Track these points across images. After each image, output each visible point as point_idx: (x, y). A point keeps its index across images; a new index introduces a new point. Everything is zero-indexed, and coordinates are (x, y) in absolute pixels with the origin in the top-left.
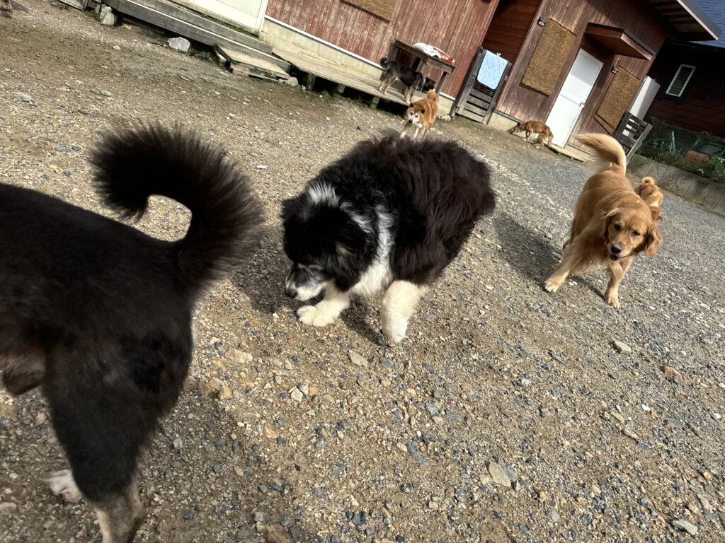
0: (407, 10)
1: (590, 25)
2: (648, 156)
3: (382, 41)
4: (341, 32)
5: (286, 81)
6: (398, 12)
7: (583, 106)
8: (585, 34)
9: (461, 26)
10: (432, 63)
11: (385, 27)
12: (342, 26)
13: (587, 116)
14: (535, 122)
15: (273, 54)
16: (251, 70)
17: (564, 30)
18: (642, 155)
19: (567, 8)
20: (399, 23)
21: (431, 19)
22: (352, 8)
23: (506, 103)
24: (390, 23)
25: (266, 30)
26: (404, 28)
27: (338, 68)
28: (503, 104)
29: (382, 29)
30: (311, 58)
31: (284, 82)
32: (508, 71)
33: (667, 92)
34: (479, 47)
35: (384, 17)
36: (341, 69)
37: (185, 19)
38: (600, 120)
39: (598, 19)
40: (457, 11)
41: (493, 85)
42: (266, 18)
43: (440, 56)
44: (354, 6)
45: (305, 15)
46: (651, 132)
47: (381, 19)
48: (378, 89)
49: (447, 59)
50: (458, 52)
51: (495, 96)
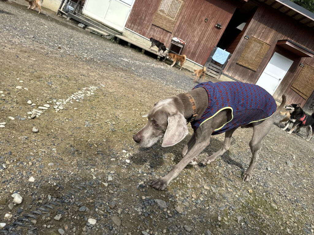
0: (180, 29)
1: (279, 41)
7: (281, 80)
8: (277, 45)
9: (206, 37)
12: (153, 33)
13: (285, 87)
17: (261, 42)
21: (191, 34)
24: (172, 34)
29: (169, 35)
32: (229, 57)
34: (215, 46)
35: (170, 31)
38: (295, 90)
41: (222, 62)
42: (125, 28)
43: (180, 42)
44: (158, 27)
49: (183, 43)
50: (205, 48)
51: (223, 67)
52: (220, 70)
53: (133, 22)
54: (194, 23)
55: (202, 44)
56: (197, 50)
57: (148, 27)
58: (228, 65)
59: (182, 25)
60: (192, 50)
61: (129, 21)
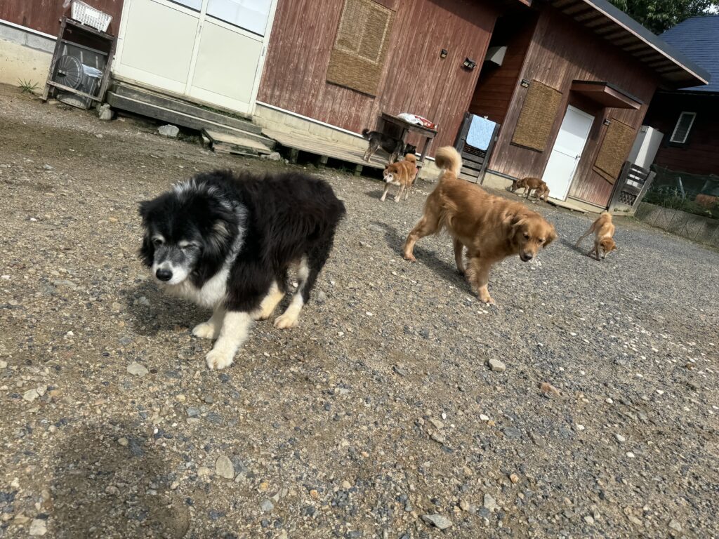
0: (392, 85)
1: (574, 82)
2: (654, 203)
3: (370, 115)
4: (329, 110)
5: (268, 156)
6: (383, 87)
7: (579, 159)
8: (570, 91)
9: (446, 95)
10: (413, 130)
11: (371, 102)
12: (330, 105)
13: (585, 169)
14: (530, 179)
15: (262, 134)
16: (233, 148)
17: (548, 89)
18: (649, 202)
19: (549, 69)
20: (385, 97)
21: (416, 91)
22: (338, 88)
23: (498, 162)
24: (376, 99)
25: (258, 114)
26: (389, 102)
27: (328, 143)
28: (496, 164)
29: (369, 104)
30: (303, 136)
31: (266, 158)
32: (497, 132)
33: (671, 140)
34: (466, 112)
35: (369, 92)
36: (332, 144)
37: (178, 109)
38: (599, 171)
39: (583, 76)
40: (440, 81)
41: (484, 146)
42: (257, 104)
43: (422, 124)
44: (341, 86)
45: (294, 98)
46: (655, 179)
47: (367, 95)
48: (362, 158)
49: (429, 125)
50: (445, 119)
51: (487, 157)
52: (481, 164)
53: (275, 82)
54: (419, 64)
55: (439, 112)
57: (317, 90)
58: (497, 151)
59: (395, 72)
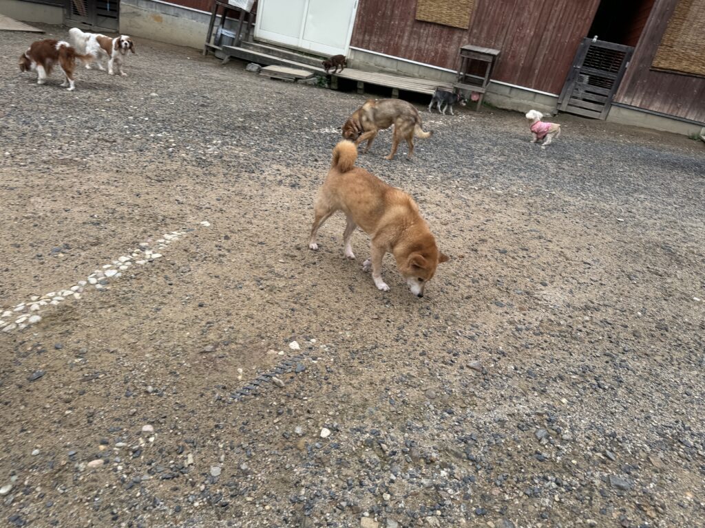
4: (415, 48)
6: (472, 20)
9: (554, 20)
12: (416, 43)
23: (630, 92)
25: (352, 58)
28: (625, 96)
32: (628, 57)
35: (460, 26)
42: (352, 49)
45: (382, 41)
50: (555, 48)
51: (613, 87)
52: (607, 96)
53: (366, 28)
55: (546, 39)
56: (536, 59)
57: (403, 31)
58: (627, 79)
60: (523, 62)
61: (357, 28)
